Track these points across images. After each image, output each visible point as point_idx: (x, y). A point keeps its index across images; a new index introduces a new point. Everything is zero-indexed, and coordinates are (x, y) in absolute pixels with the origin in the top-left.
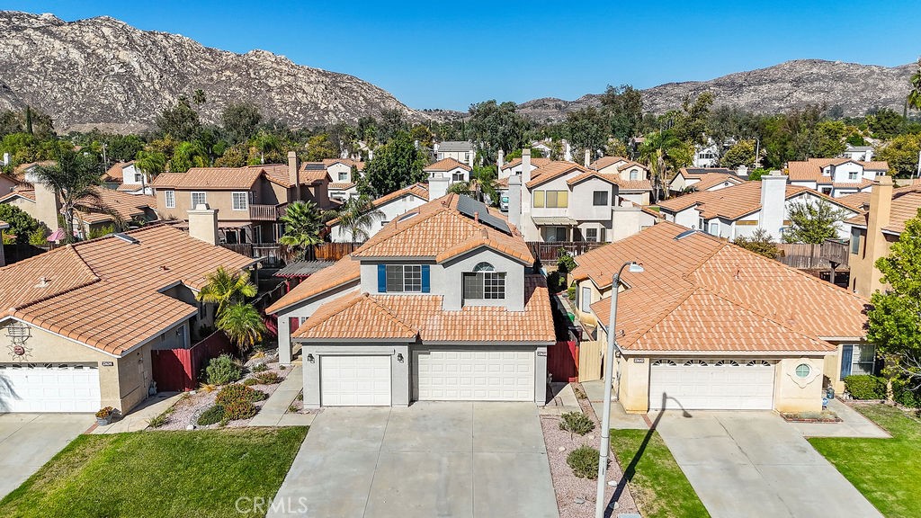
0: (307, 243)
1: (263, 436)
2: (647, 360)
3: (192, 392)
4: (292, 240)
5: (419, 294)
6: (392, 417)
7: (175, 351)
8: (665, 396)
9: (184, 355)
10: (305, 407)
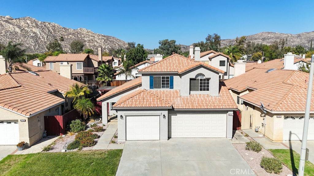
0: (107, 80)
1: (101, 154)
2: (283, 116)
3: (63, 136)
4: (101, 79)
5: (168, 89)
6: (161, 145)
7: (55, 116)
8: (291, 133)
9: (60, 119)
10: (119, 141)
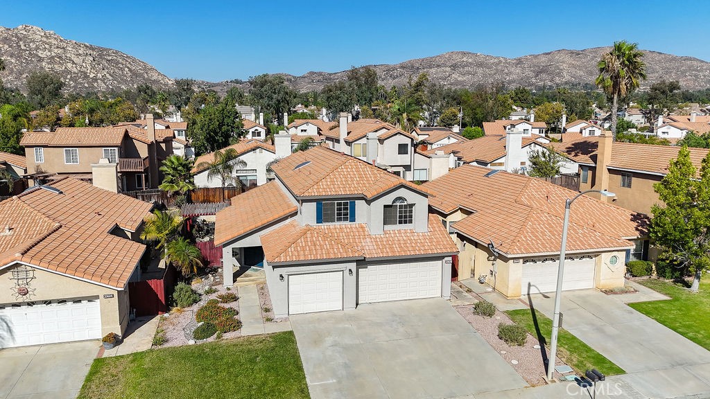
2: (521, 261)
3: (166, 315)
5: (347, 223)
6: (350, 318)
7: (149, 282)
8: (530, 285)
9: (157, 285)
10: (276, 317)
